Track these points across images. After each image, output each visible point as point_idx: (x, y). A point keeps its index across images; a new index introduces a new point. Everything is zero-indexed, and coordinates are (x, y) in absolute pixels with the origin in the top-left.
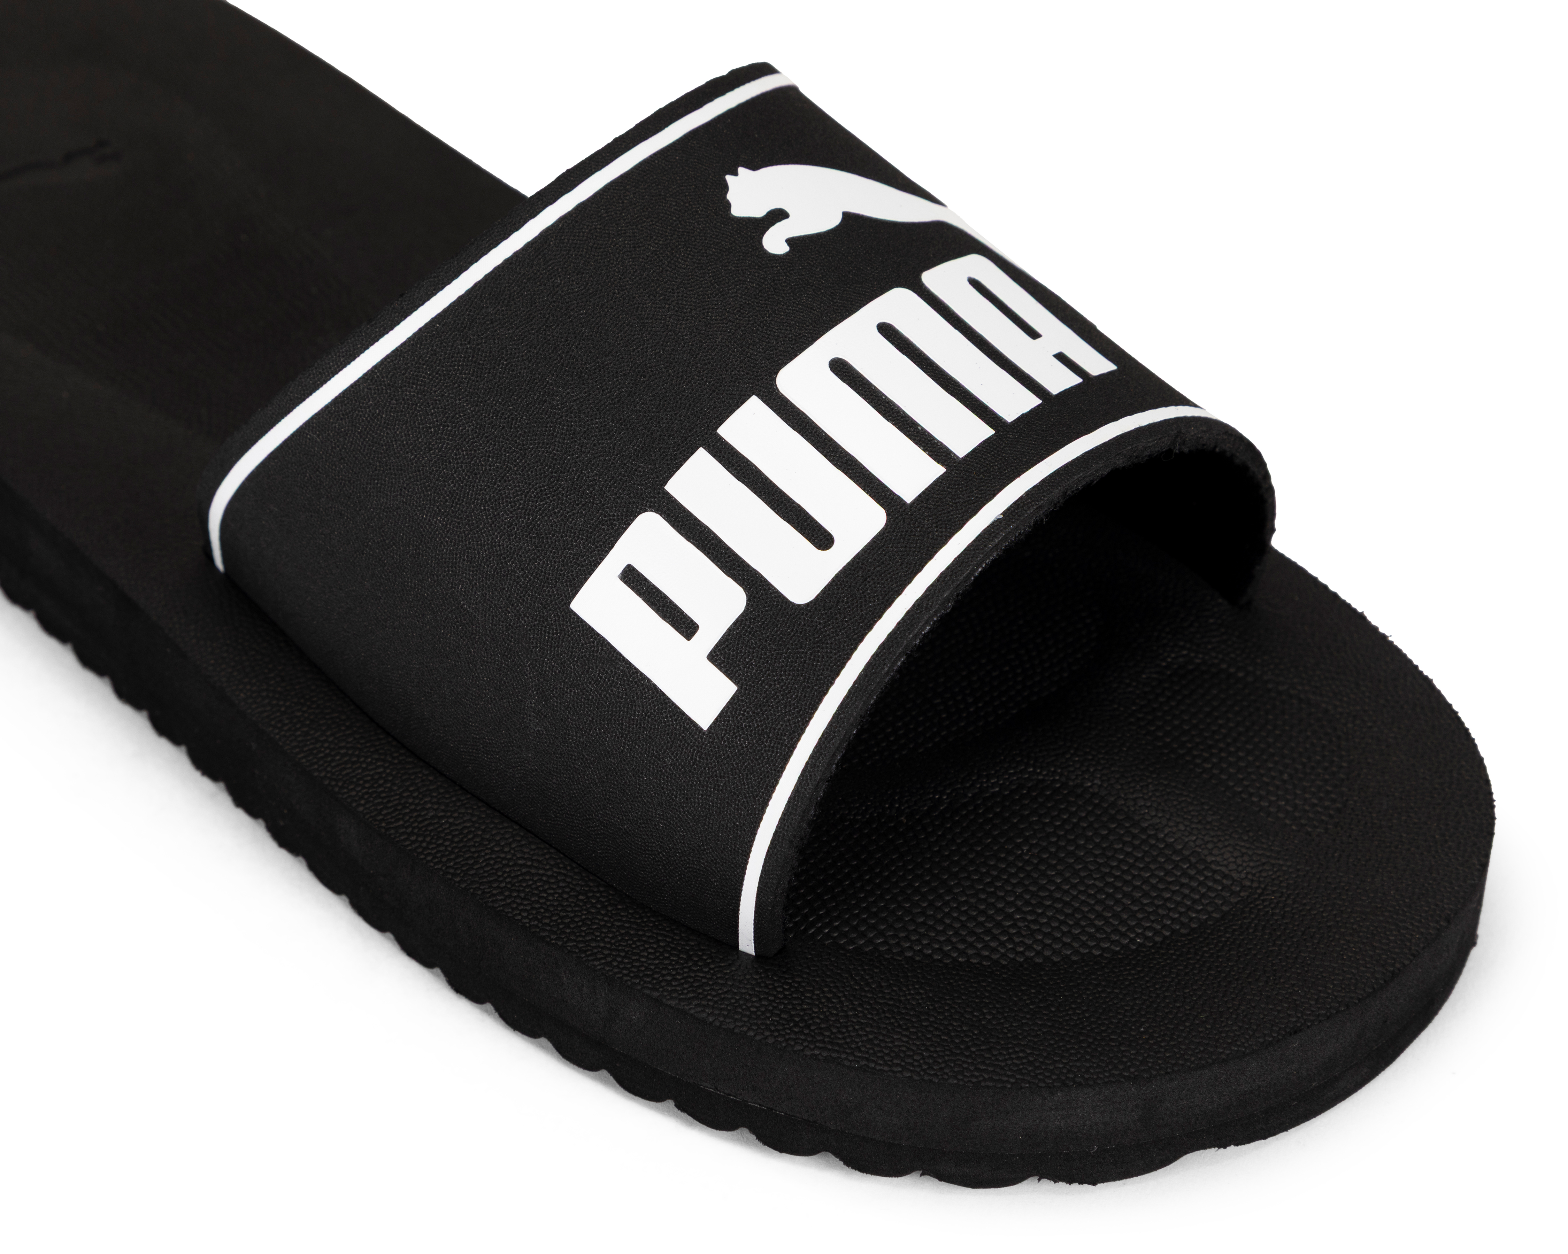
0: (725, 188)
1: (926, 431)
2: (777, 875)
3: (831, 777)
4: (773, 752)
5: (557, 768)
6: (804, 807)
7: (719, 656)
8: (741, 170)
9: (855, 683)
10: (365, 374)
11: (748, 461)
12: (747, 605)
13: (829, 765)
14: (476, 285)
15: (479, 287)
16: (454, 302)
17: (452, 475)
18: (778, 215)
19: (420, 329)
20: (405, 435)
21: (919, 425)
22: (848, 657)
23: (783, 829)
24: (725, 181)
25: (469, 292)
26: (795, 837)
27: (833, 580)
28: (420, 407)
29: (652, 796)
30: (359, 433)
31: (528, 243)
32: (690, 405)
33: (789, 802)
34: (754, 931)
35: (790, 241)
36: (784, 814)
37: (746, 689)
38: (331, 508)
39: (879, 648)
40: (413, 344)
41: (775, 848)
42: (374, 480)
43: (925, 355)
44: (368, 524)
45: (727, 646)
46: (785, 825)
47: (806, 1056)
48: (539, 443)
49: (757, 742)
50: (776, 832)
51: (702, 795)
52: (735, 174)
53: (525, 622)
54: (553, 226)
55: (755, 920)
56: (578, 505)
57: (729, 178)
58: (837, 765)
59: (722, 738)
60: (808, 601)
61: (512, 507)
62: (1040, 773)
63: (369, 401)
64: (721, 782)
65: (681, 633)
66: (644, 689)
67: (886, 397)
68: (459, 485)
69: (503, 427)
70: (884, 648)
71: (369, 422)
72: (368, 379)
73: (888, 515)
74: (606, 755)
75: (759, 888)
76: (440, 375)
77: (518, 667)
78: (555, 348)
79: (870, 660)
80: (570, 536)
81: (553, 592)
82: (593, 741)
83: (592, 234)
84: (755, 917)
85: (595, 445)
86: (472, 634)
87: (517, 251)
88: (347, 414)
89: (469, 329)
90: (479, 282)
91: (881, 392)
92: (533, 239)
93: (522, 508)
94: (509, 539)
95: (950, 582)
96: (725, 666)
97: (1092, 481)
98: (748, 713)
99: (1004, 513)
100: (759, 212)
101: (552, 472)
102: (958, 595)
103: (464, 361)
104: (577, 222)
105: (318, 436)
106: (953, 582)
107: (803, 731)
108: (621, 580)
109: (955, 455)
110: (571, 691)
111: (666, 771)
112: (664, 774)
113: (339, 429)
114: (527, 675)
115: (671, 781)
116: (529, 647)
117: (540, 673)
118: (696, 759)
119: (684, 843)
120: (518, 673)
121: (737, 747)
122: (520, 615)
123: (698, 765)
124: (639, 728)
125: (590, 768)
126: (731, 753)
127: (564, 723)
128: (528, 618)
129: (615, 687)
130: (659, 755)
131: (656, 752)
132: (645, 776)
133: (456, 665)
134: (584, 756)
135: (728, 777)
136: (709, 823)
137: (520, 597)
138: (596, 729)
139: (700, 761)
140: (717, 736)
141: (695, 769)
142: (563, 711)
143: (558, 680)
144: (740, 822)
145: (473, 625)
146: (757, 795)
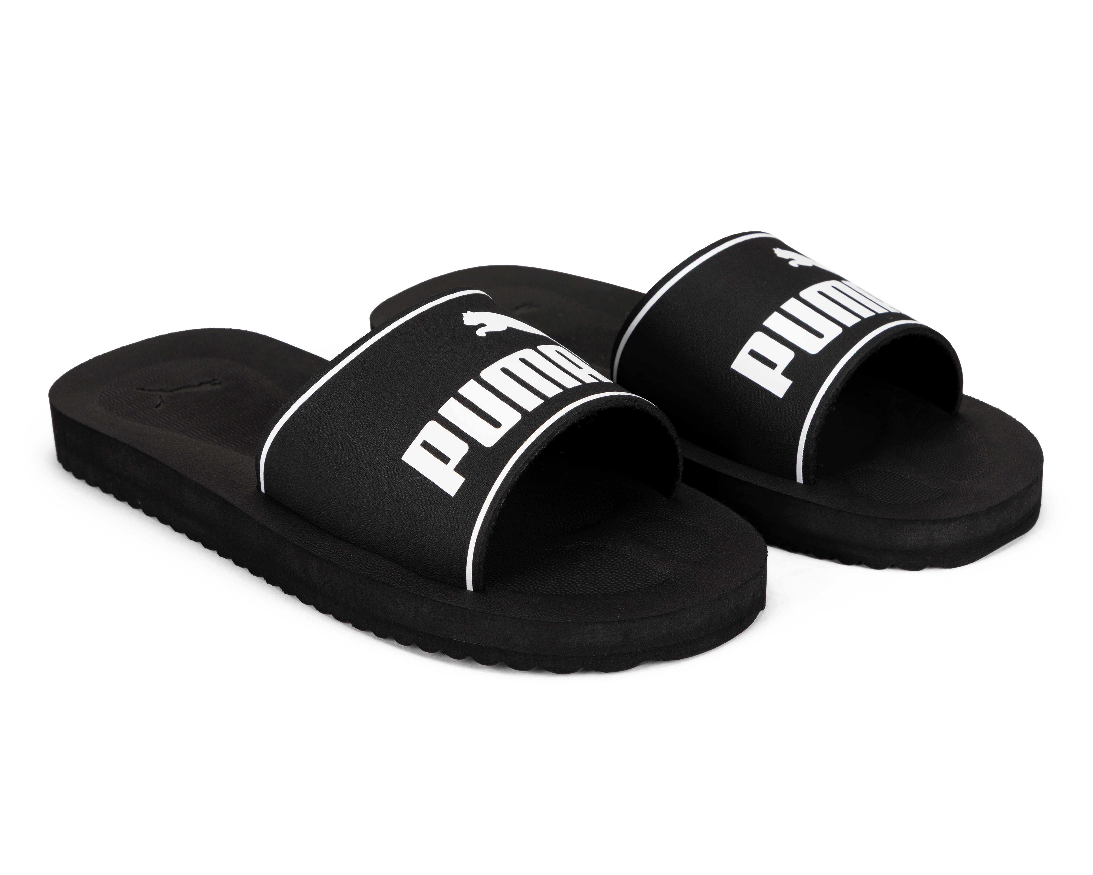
0: (463, 317)
1: (537, 390)
2: (480, 548)
3: (500, 509)
4: (478, 501)
5: (396, 525)
6: (490, 519)
7: (458, 469)
8: (468, 312)
9: (509, 471)
10: (324, 384)
11: (469, 401)
12: (469, 450)
13: (500, 503)
14: (367, 349)
15: (368, 350)
16: (359, 355)
17: (357, 417)
18: (482, 325)
19: (345, 366)
20: (339, 405)
21: (535, 388)
22: (507, 463)
23: (482, 529)
24: (462, 314)
25: (364, 352)
26: (487, 532)
27: (501, 438)
28: (345, 394)
29: (433, 527)
30: (321, 407)
31: (387, 334)
32: (448, 384)
33: (484, 518)
34: (472, 578)
35: (486, 333)
36: (483, 523)
37: (468, 479)
38: (310, 438)
39: (518, 459)
40: (342, 372)
41: (479, 537)
42: (327, 424)
43: (537, 368)
44: (324, 442)
45: (461, 465)
46: (483, 527)
47: (492, 614)
48: (390, 401)
49: (472, 498)
50: (480, 530)
51: (452, 522)
52: (466, 313)
53: (384, 468)
54: (396, 328)
55: (472, 571)
56: (405, 421)
57: (463, 314)
58: (503, 504)
59: (459, 499)
60: (492, 446)
61: (380, 425)
62: (588, 543)
63: (325, 394)
64: (459, 516)
65: (444, 463)
66: (430, 486)
67: (522, 379)
68: (360, 420)
69: (377, 397)
70: (520, 459)
71: (325, 402)
72: (325, 386)
73: (522, 416)
74: (415, 515)
75: (474, 556)
76: (353, 381)
77: (382, 486)
78: (397, 368)
79: (515, 463)
80: (402, 433)
81: (395, 455)
82: (410, 510)
83: (411, 331)
84: (472, 570)
85: (411, 400)
86: (364, 477)
87: (383, 337)
88: (317, 400)
89: (364, 364)
90: (368, 348)
91: (520, 378)
92: (389, 333)
93: (384, 425)
94: (378, 438)
95: (545, 436)
96: (460, 472)
97: (601, 410)
98: (469, 488)
99: (566, 414)
100: (475, 324)
101: (395, 411)
102: (548, 442)
103: (362, 376)
104: (405, 327)
105: (305, 411)
106: (546, 435)
107: (490, 491)
108: (421, 446)
109: (548, 397)
110: (402, 491)
111: (438, 516)
112: (437, 517)
113: (313, 406)
114: (385, 489)
115: (440, 520)
116: (386, 477)
117: (390, 487)
118: (449, 509)
119: (445, 544)
120: (381, 489)
121: (465, 501)
122: (382, 465)
123: (450, 511)
124: (428, 501)
125: (409, 521)
126: (463, 504)
127: (399, 505)
128: (385, 466)
129: (418, 487)
130: (435, 510)
131: (434, 509)
132: (430, 519)
133: (357, 491)
134: (406, 517)
135: (462, 513)
136: (454, 533)
137: (383, 459)
138: (411, 505)
139: (451, 509)
140: (458, 498)
141: (449, 513)
142: (399, 500)
143: (397, 488)
144: (466, 530)
145: (364, 473)
146: (472, 518)
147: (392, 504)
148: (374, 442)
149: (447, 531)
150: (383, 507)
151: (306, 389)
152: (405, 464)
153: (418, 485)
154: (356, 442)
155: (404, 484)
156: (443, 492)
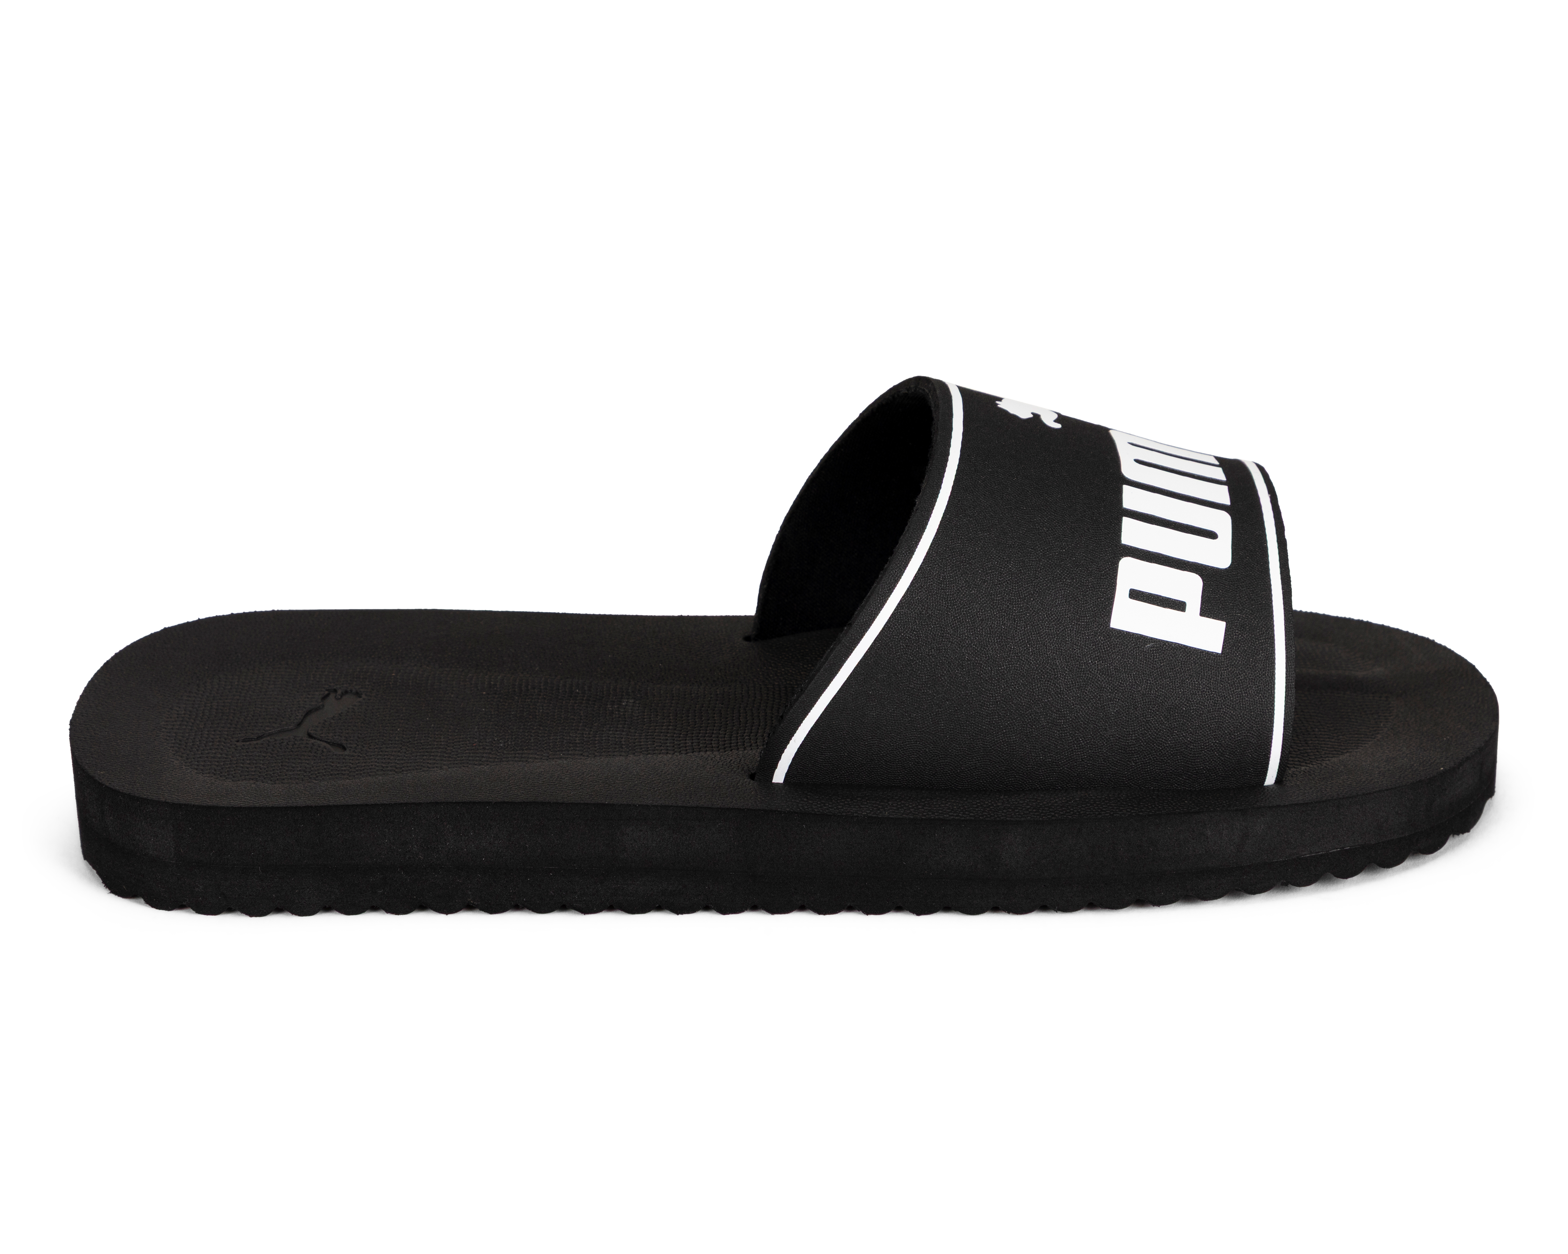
4: (1263, 645)
5: (1134, 728)
7: (1206, 612)
12: (1205, 582)
27: (1232, 550)
29: (1202, 709)
30: (935, 594)
35: (1055, 421)
37: (1231, 621)
39: (1279, 570)
42: (956, 617)
45: (1207, 604)
49: (1251, 645)
51: (1233, 691)
59: (1232, 652)
60: (1226, 564)
61: (1049, 590)
64: (1241, 677)
65: (1179, 610)
66: (1174, 650)
73: (1227, 513)
74: (1165, 701)
77: (1092, 679)
79: (1279, 577)
80: (1090, 590)
81: (1097, 624)
82: (1154, 697)
89: (966, 511)
93: (1056, 588)
94: (1056, 609)
96: (1212, 615)
98: (1238, 633)
101: (1060, 562)
103: (975, 528)
107: (1273, 625)
108: (1131, 599)
109: (1221, 480)
110: (1130, 675)
111: (1207, 689)
112: (1206, 692)
113: (921, 599)
114: (1099, 681)
115: (1212, 693)
116: (1095, 663)
117: (1108, 675)
118: (1222, 673)
119: (1230, 727)
120: (1093, 682)
121: (1241, 653)
122: (1082, 647)
123: (1224, 675)
124: (1181, 673)
125: (1157, 714)
126: (1240, 658)
127: (1133, 696)
128: (1087, 647)
129: (1156, 658)
130: (1199, 682)
131: (1197, 681)
132: (1195, 699)
133: (1048, 701)
134: (1151, 709)
135: (1244, 672)
136: (1243, 704)
137: (1078, 637)
138: (1154, 689)
139: (1224, 672)
140: (1228, 653)
141: (1223, 679)
142: (1130, 689)
143: (1120, 673)
144: (1261, 694)
145: (1054, 669)
146: (1265, 673)
147: (1119, 700)
148: (1052, 619)
149: (1230, 706)
150: (1104, 709)
151: (896, 576)
152: (1118, 634)
153: (1154, 656)
154: (1022, 628)
155: (1131, 662)
156: (1200, 652)
